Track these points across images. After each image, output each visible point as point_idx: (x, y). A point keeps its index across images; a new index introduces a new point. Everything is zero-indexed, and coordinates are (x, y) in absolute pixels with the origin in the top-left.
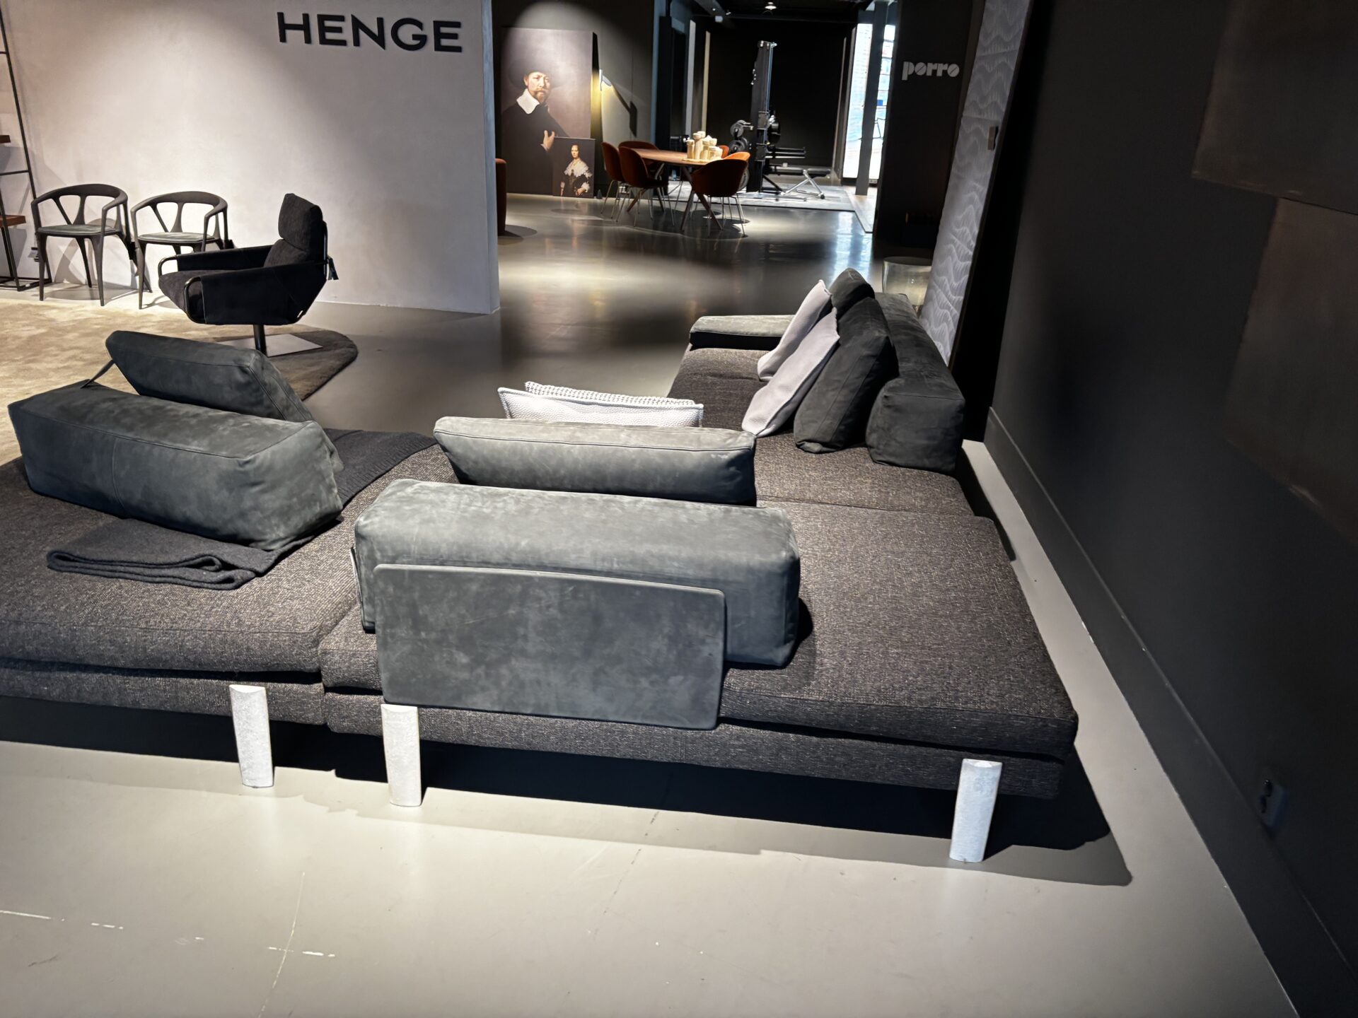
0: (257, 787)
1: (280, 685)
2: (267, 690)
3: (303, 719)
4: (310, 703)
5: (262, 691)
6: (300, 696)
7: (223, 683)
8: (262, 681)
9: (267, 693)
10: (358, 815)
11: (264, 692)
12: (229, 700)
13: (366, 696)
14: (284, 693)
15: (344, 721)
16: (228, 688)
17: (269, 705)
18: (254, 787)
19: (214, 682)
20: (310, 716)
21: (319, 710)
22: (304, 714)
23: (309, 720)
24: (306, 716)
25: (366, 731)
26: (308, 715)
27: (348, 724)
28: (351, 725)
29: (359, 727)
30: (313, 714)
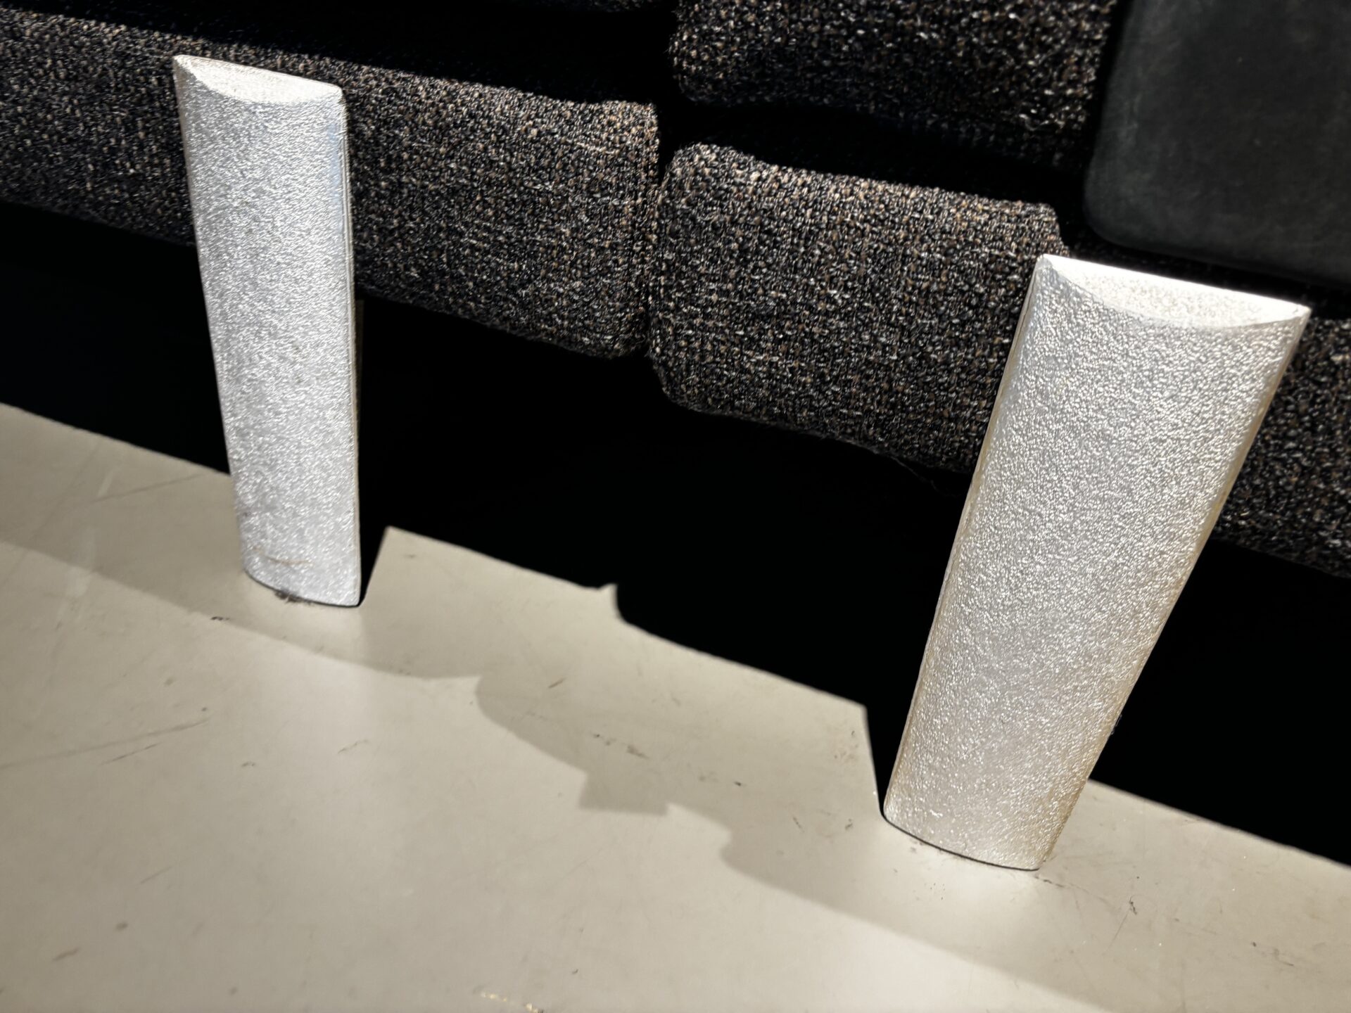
0: (294, 599)
1: (421, 85)
2: (353, 103)
3: (524, 305)
4: (571, 214)
5: (322, 108)
6: (518, 160)
7: (143, 42)
8: (337, 55)
9: (352, 124)
11: (339, 114)
12: (175, 149)
13: (933, 194)
14: (440, 130)
15: (752, 343)
16: (166, 69)
17: (358, 197)
18: (282, 595)
19: (109, 32)
20: (559, 295)
21: (616, 261)
22: (529, 281)
23: (552, 320)
24: (538, 290)
25: (869, 426)
26: (549, 289)
27: (771, 363)
28: (792, 370)
29: (834, 392)
30: (578, 283)
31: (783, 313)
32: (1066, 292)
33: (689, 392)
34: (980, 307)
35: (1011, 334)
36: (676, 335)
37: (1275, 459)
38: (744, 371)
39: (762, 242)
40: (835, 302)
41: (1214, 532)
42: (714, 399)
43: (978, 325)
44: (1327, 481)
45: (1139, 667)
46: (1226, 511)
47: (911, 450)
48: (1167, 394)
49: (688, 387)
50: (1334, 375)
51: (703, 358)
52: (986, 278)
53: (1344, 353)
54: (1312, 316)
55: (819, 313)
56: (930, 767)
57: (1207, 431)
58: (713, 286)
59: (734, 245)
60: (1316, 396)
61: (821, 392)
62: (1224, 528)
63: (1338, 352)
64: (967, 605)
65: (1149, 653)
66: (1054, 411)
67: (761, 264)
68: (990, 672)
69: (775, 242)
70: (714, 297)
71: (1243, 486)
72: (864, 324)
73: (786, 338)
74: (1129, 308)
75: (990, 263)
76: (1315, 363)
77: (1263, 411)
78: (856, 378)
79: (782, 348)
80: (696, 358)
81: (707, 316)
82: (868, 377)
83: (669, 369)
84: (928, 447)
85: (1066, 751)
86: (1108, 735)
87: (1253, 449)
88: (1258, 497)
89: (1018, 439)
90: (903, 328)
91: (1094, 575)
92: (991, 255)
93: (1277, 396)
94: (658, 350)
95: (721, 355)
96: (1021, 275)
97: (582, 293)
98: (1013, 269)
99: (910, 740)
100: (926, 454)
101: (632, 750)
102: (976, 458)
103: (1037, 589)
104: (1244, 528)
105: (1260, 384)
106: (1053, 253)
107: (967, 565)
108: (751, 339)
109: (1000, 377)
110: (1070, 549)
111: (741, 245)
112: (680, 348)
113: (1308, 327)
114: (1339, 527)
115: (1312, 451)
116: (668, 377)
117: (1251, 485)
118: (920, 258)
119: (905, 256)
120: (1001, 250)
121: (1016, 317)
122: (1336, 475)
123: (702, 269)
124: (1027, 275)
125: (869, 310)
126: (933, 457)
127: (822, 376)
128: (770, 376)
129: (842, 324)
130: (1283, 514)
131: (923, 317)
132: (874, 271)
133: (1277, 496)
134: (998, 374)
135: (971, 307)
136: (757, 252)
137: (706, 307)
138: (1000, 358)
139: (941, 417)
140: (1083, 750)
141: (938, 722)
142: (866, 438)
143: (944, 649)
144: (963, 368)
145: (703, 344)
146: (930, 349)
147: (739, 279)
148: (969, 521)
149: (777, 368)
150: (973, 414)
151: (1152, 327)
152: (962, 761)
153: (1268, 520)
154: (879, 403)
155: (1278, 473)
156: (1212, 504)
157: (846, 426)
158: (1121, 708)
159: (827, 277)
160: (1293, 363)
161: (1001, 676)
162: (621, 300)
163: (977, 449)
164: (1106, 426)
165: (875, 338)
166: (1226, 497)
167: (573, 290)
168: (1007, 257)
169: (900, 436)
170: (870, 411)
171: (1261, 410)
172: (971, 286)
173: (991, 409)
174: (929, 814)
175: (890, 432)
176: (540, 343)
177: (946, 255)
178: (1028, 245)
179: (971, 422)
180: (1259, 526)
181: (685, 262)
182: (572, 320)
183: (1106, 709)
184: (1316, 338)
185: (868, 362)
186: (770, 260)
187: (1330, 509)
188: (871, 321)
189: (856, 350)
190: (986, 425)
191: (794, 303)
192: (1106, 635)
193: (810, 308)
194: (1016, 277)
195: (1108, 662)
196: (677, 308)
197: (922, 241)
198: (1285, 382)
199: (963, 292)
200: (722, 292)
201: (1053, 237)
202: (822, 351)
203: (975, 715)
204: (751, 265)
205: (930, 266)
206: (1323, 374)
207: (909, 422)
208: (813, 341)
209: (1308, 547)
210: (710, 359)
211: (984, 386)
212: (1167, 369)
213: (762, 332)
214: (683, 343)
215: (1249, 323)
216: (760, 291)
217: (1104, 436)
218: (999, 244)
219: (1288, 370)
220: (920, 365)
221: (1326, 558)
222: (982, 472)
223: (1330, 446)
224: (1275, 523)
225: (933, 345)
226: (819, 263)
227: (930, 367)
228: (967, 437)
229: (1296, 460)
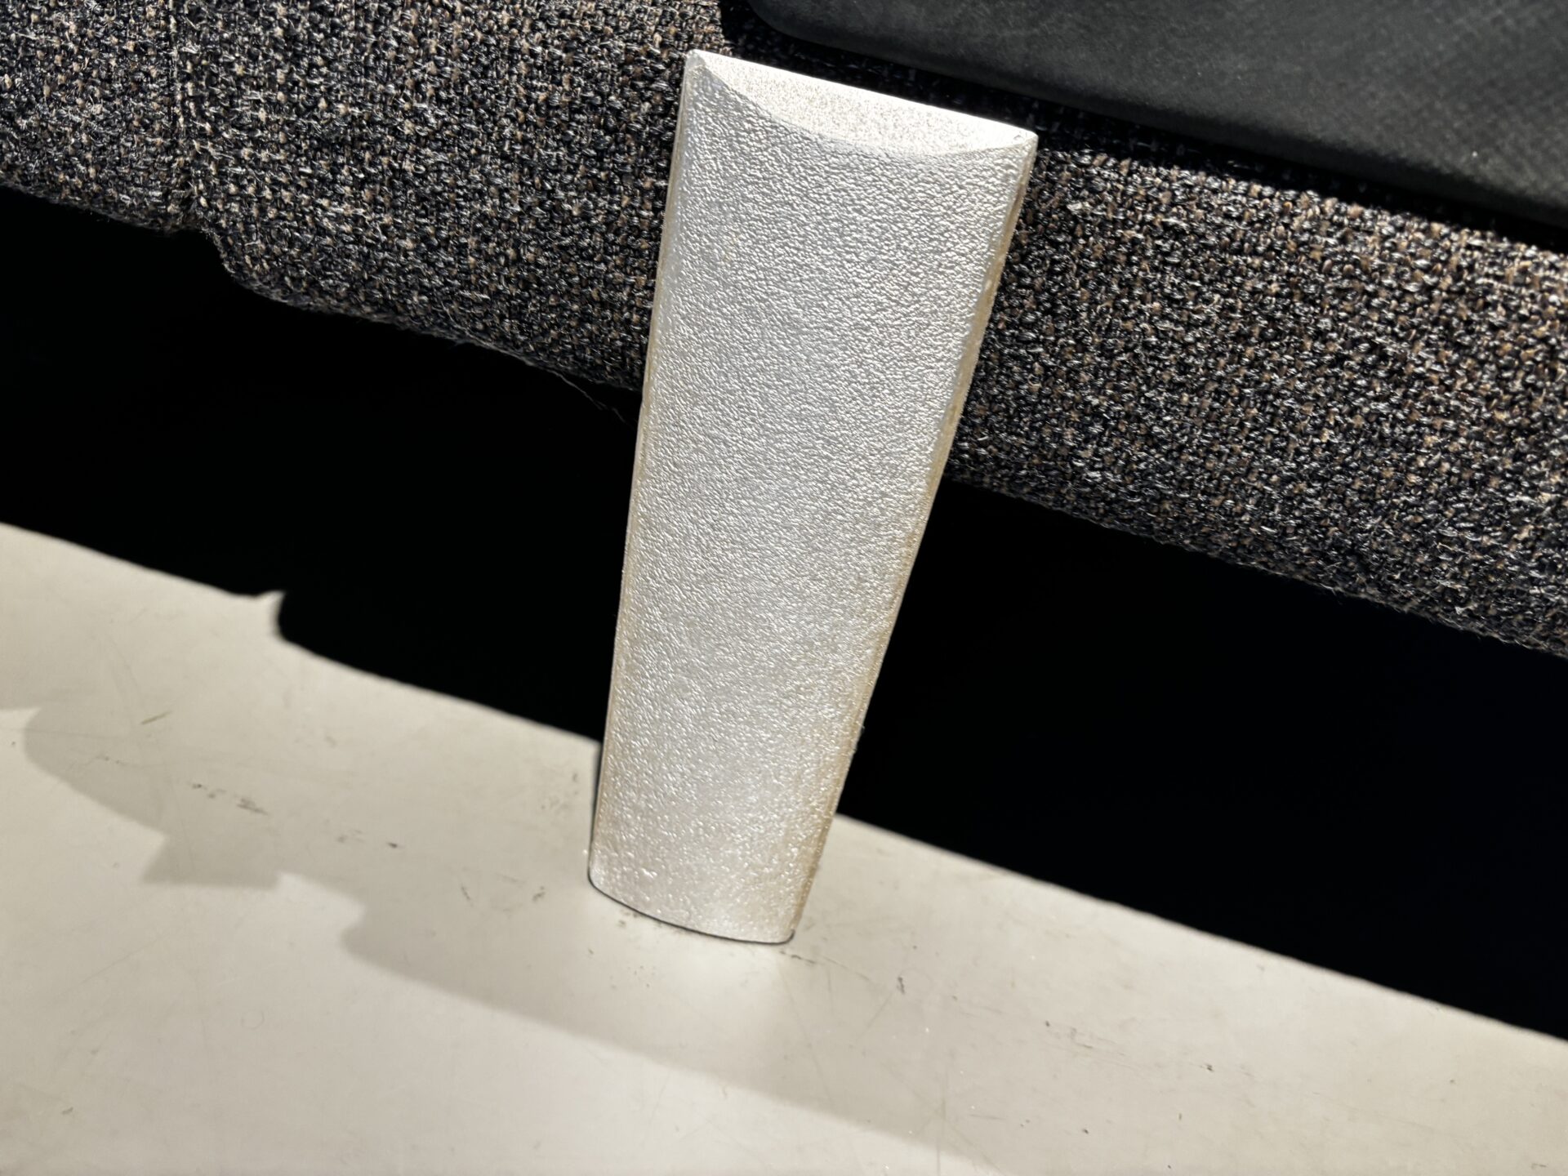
27: (356, 219)
28: (385, 228)
29: (448, 264)
30: (97, 109)
31: (357, 140)
32: (727, 104)
33: (257, 268)
35: (665, 173)
36: (221, 175)
37: (1015, 357)
38: (322, 231)
39: (315, 26)
41: (949, 467)
42: (292, 279)
43: (620, 159)
44: (1075, 386)
45: (876, 657)
46: (960, 436)
47: (563, 354)
48: (863, 257)
49: (255, 260)
50: (1072, 232)
51: (263, 211)
52: (622, 87)
53: (1083, 199)
54: (1040, 146)
55: (408, 139)
56: (636, 809)
57: (923, 314)
59: (278, 31)
61: (431, 264)
62: (962, 460)
63: (1077, 198)
64: (654, 578)
65: (887, 638)
66: (726, 285)
67: (319, 60)
68: (689, 670)
69: (334, 26)
70: (262, 115)
71: (977, 397)
72: (473, 159)
73: (369, 179)
74: (804, 124)
75: (627, 63)
77: (992, 285)
78: (471, 242)
79: (366, 194)
80: (254, 212)
81: (259, 144)
82: (487, 240)
83: (222, 232)
84: (582, 348)
85: (799, 778)
86: (851, 753)
87: (986, 345)
88: (996, 413)
89: (686, 330)
90: (522, 161)
91: (801, 528)
92: (627, 51)
93: (1008, 263)
94: (203, 201)
95: (287, 207)
96: (669, 82)
98: (658, 72)
99: (608, 773)
100: (584, 361)
101: (246, 804)
102: (644, 362)
103: (733, 551)
104: (986, 460)
106: (710, 49)
107: (648, 522)
108: (322, 180)
109: (658, 239)
110: (768, 491)
112: (229, 198)
113: (1037, 162)
114: (1096, 454)
115: (1054, 344)
116: (224, 241)
117: (987, 396)
118: (533, 54)
119: (512, 50)
120: (641, 43)
121: (668, 146)
122: (1085, 377)
123: (238, 69)
124: (676, 83)
126: (594, 367)
127: (425, 238)
128: (358, 240)
129: (441, 157)
130: (1028, 437)
131: (547, 147)
132: (474, 74)
133: (1018, 411)
134: (655, 234)
135: (608, 131)
136: (311, 42)
137: (251, 130)
138: (655, 210)
139: (591, 301)
140: (820, 776)
141: (638, 744)
142: (502, 338)
143: (633, 642)
144: (608, 224)
145: (259, 190)
146: (561, 194)
147: (289, 87)
148: (644, 456)
149: (365, 227)
150: (631, 296)
151: (834, 154)
152: (673, 798)
153: (1012, 446)
155: (1017, 377)
156: (940, 424)
157: (473, 318)
158: (862, 716)
159: (409, 82)
160: (1024, 216)
161: (704, 676)
163: (643, 351)
164: (793, 308)
165: (488, 180)
166: (958, 416)
169: (545, 333)
170: (498, 292)
171: (988, 284)
172: (605, 96)
173: (652, 289)
174: (641, 874)
175: (530, 325)
178: (677, 37)
179: (630, 308)
180: (1002, 456)
183: (841, 718)
185: (484, 217)
186: (329, 54)
187: (1083, 427)
189: (465, 197)
190: (649, 312)
192: (827, 613)
195: (834, 651)
196: (216, 132)
197: (534, 29)
198: (1016, 244)
200: (273, 106)
201: (711, 28)
202: (421, 199)
203: (680, 732)
204: (305, 62)
205: (552, 70)
206: (1059, 232)
207: (552, 308)
208: (407, 183)
209: (1063, 484)
210: (272, 213)
211: (639, 253)
212: (860, 218)
213: (335, 168)
214: (233, 189)
215: (955, 151)
216: (323, 104)
217: (791, 324)
218: (637, 34)
219: (1019, 227)
220: (551, 220)
221: (1087, 500)
222: (651, 383)
223: (1074, 336)
224: (1021, 451)
225: (564, 188)
226: (397, 60)
227: (564, 225)
228: (629, 332)
229: (1037, 356)
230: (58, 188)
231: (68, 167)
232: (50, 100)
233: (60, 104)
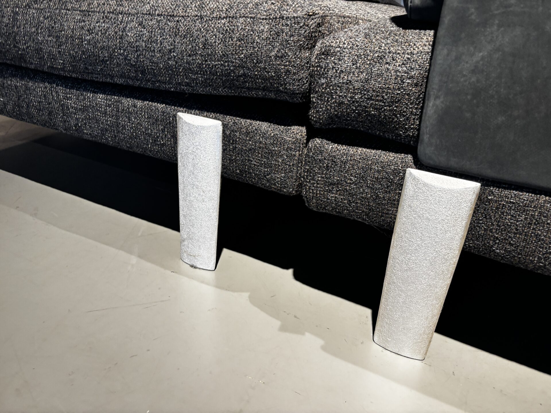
0: (195, 268)
1: (243, 121)
2: (225, 126)
3: (268, 181)
4: (282, 156)
5: (216, 127)
6: (268, 142)
7: (169, 109)
8: (221, 113)
9: (224, 131)
10: (324, 348)
11: (220, 128)
12: (175, 137)
13: (379, 152)
14: (248, 133)
15: (330, 191)
16: (175, 116)
17: (224, 150)
18: (192, 266)
19: (160, 106)
20: (278, 178)
21: (294, 169)
22: (270, 174)
23: (276, 184)
24: (272, 176)
25: (364, 215)
26: (275, 176)
27: (336, 197)
28: (341, 199)
29: (353, 205)
30: (283, 175)
31: (338, 183)
32: (414, 178)
33: (313, 205)
34: (392, 182)
35: (401, 190)
36: (309, 189)
37: (478, 226)
38: (328, 199)
39: (332, 164)
40: (352, 180)
41: (463, 248)
42: (320, 207)
43: (392, 187)
44: (492, 232)
45: (446, 290)
46: (466, 241)
47: (376, 223)
48: (444, 207)
49: (313, 203)
50: (489, 202)
51: (317, 195)
52: (393, 174)
53: (491, 196)
54: (481, 186)
55: (348, 183)
56: (387, 323)
57: (456, 218)
58: (319, 176)
59: (325, 165)
60: (485, 208)
61: (350, 205)
62: (466, 247)
63: (490, 196)
64: (394, 269)
65: (449, 285)
66: (414, 211)
67: (332, 170)
68: (402, 291)
69: (336, 164)
70: (320, 179)
71: (469, 234)
72: (361, 187)
73: (340, 190)
74: (431, 183)
75: (394, 170)
76: (484, 199)
77: (472, 212)
78: (359, 201)
79: (338, 193)
80: (315, 195)
81: (318, 184)
82: (362, 201)
83: (307, 198)
84: (381, 222)
85: (427, 318)
86: (440, 312)
87: (471, 223)
88: (474, 237)
89: (404, 219)
90: (371, 188)
91: (429, 260)
92: (394, 168)
93: (475, 208)
94: (304, 193)
95: (322, 195)
96: (403, 173)
97: (284, 177)
98: (400, 172)
99: (380, 314)
100: (381, 224)
101: (295, 317)
102: (394, 225)
103: (413, 264)
104: (472, 247)
105: (469, 204)
106: (411, 168)
107: (393, 257)
108: (330, 190)
109: (399, 202)
110: (422, 252)
111: (327, 165)
112: (310, 192)
113: (481, 189)
114: (498, 246)
115: (487, 224)
116: (307, 200)
117: (472, 234)
118: (375, 169)
119: (371, 168)
120: (397, 167)
121: (402, 185)
122: (494, 231)
123: (316, 171)
124: (404, 174)
125: (362, 183)
126: (383, 225)
127: (350, 201)
128: (335, 201)
129: (355, 186)
130: (481, 242)
131: (377, 185)
132: (363, 172)
133: (479, 237)
134: (398, 201)
135: (390, 182)
136: (331, 167)
137: (317, 181)
138: (399, 196)
139: (384, 213)
140: (432, 318)
141: (388, 308)
142: (363, 219)
143: (388, 284)
144: (389, 199)
145: (317, 191)
146: (379, 194)
147: (326, 174)
148: (393, 244)
149: (337, 198)
150: (392, 212)
151: (437, 188)
152: (396, 321)
153: (478, 244)
154: (366, 209)
155: (478, 230)
156: (461, 239)
157: (357, 215)
158: (443, 304)
159: (350, 174)
160: (478, 199)
161: (405, 292)
162: (295, 179)
163: (394, 223)
164: (428, 216)
165: (364, 190)
166: (465, 237)
167: (282, 176)
168: (399, 169)
169: (373, 219)
170: (364, 211)
171: (471, 212)
172: (389, 176)
173: (397, 211)
174: (387, 339)
175: (370, 217)
176: (272, 191)
177: (382, 168)
178: (405, 166)
179: (392, 214)
180: (476, 246)
181: (312, 169)
182: (281, 185)
183: (438, 304)
184: (483, 192)
185: (362, 197)
186: (335, 169)
187: (494, 241)
188: (363, 186)
189: (359, 194)
190: (396, 215)
191: (341, 180)
192: (434, 279)
193: (346, 182)
194: (402, 174)
195: (436, 288)
196: (310, 181)
197: (376, 164)
198: (477, 204)
199: (387, 178)
200: (322, 177)
201: (411, 164)
202: (350, 194)
203: (398, 305)
204: (330, 170)
205: (378, 171)
206: (486, 202)
207: (375, 214)
208: (347, 191)
209: (490, 253)
210: (318, 195)
211: (395, 204)
212: (443, 200)
213: (333, 188)
214: (311, 191)
215: (463, 188)
216: (332, 177)
217: (428, 219)
218: (397, 165)
219: (477, 201)
220: (377, 198)
221: (497, 256)
222: (396, 229)
223: (491, 222)
224: (480, 245)
225: (380, 192)
226: (348, 170)
227: (379, 199)
228: (391, 219)
229: (483, 226)
230: (271, 188)
231: (275, 185)
232: (274, 173)
233: (275, 174)
